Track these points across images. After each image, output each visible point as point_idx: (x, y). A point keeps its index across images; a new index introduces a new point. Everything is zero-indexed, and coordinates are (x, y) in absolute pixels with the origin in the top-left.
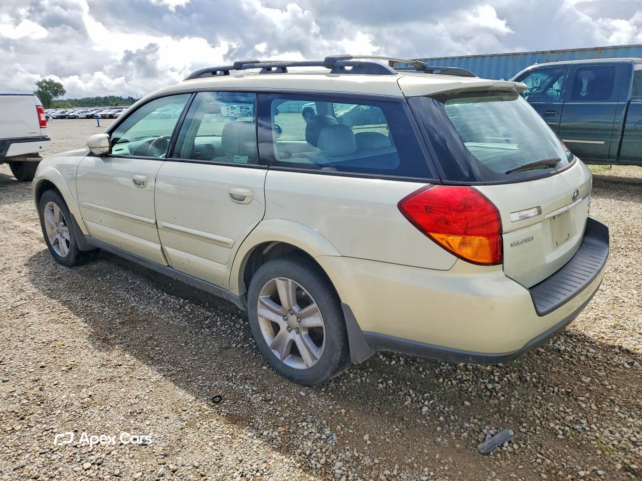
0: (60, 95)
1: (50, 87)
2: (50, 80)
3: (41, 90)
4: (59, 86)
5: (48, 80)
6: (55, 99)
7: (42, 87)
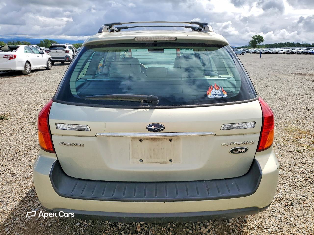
0: (261, 42)
1: (258, 38)
2: (259, 35)
3: (253, 40)
4: (262, 38)
5: (257, 35)
6: (258, 44)
7: (254, 39)
